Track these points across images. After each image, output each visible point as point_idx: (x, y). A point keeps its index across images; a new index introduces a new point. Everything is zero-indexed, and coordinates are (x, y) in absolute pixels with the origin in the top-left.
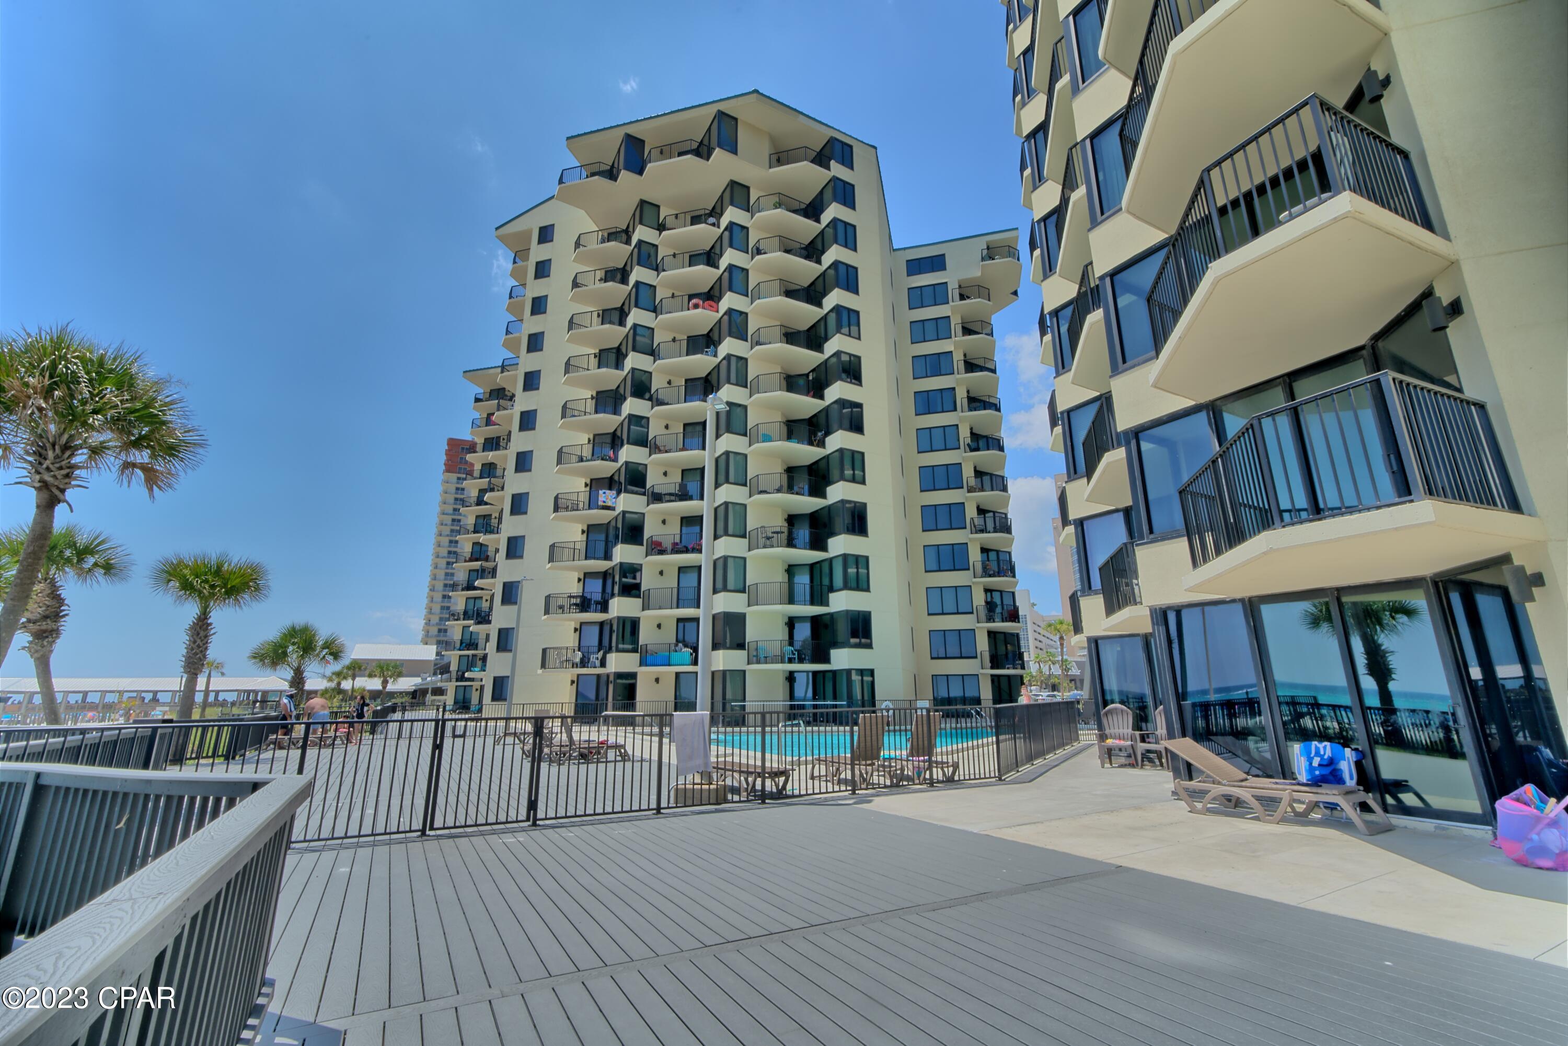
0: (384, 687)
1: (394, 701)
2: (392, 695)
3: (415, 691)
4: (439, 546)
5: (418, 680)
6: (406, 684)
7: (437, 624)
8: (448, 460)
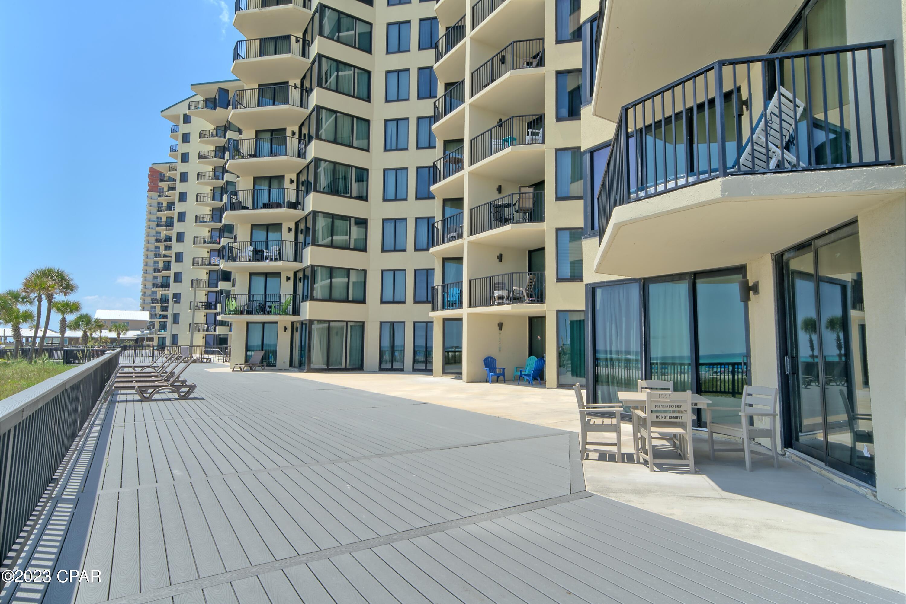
0: (119, 337)
1: (124, 344)
2: (123, 341)
3: (137, 339)
4: (148, 243)
5: (138, 332)
6: (132, 334)
7: (150, 295)
8: (151, 182)
